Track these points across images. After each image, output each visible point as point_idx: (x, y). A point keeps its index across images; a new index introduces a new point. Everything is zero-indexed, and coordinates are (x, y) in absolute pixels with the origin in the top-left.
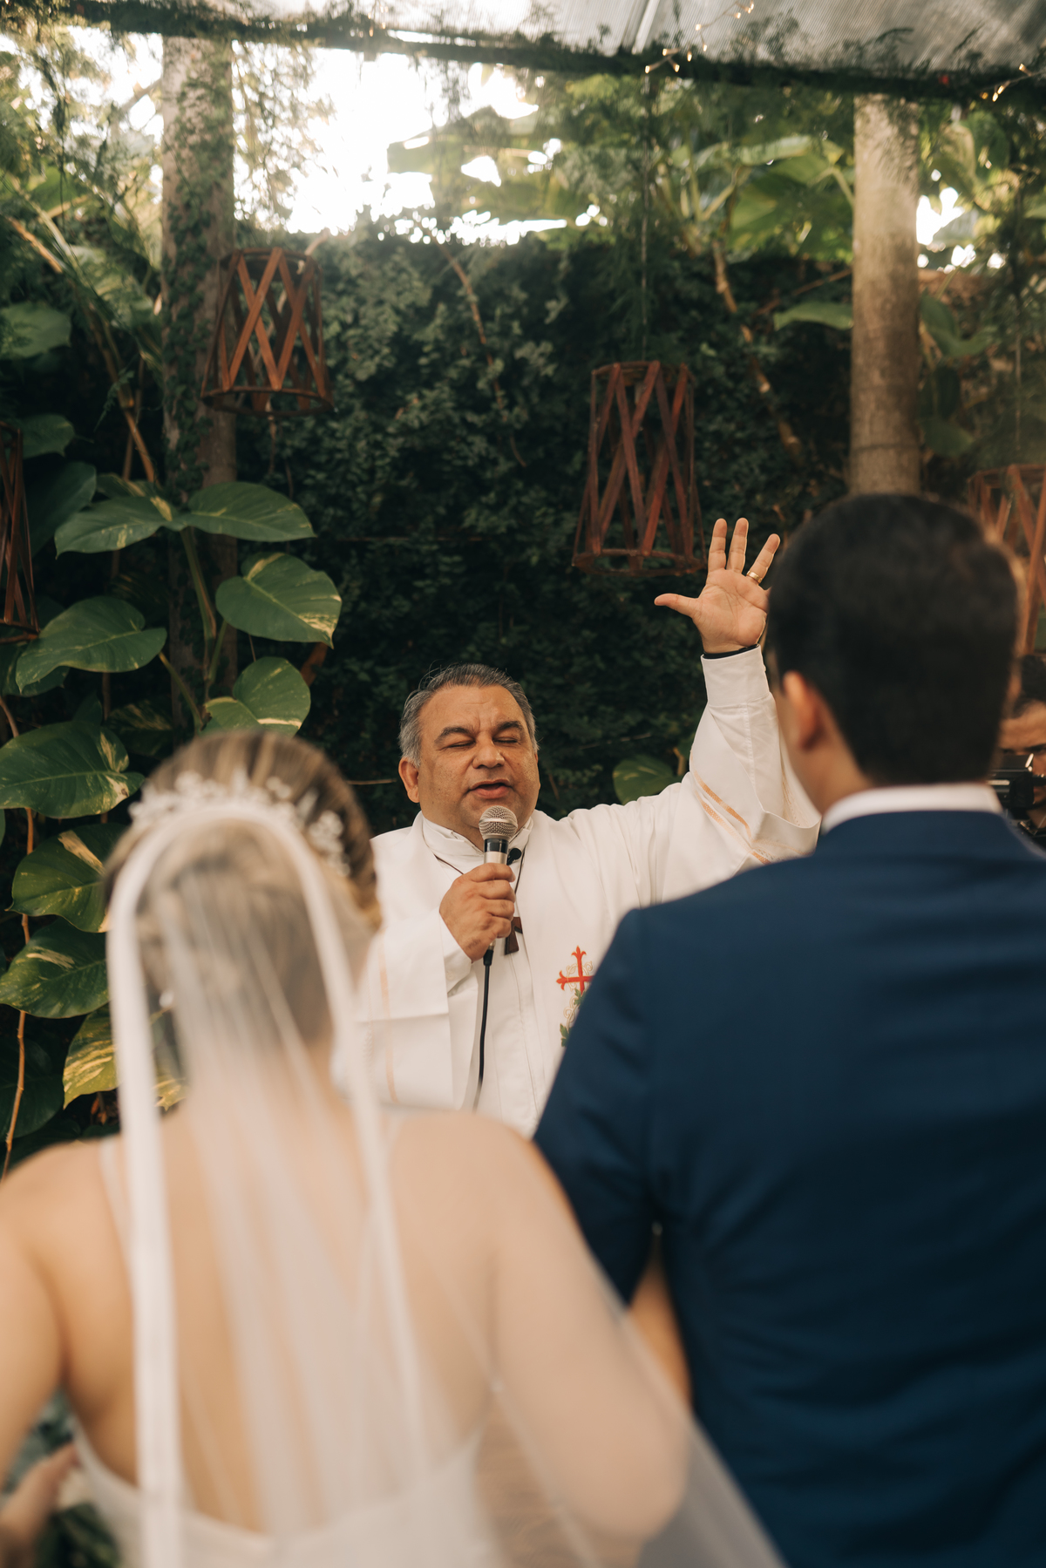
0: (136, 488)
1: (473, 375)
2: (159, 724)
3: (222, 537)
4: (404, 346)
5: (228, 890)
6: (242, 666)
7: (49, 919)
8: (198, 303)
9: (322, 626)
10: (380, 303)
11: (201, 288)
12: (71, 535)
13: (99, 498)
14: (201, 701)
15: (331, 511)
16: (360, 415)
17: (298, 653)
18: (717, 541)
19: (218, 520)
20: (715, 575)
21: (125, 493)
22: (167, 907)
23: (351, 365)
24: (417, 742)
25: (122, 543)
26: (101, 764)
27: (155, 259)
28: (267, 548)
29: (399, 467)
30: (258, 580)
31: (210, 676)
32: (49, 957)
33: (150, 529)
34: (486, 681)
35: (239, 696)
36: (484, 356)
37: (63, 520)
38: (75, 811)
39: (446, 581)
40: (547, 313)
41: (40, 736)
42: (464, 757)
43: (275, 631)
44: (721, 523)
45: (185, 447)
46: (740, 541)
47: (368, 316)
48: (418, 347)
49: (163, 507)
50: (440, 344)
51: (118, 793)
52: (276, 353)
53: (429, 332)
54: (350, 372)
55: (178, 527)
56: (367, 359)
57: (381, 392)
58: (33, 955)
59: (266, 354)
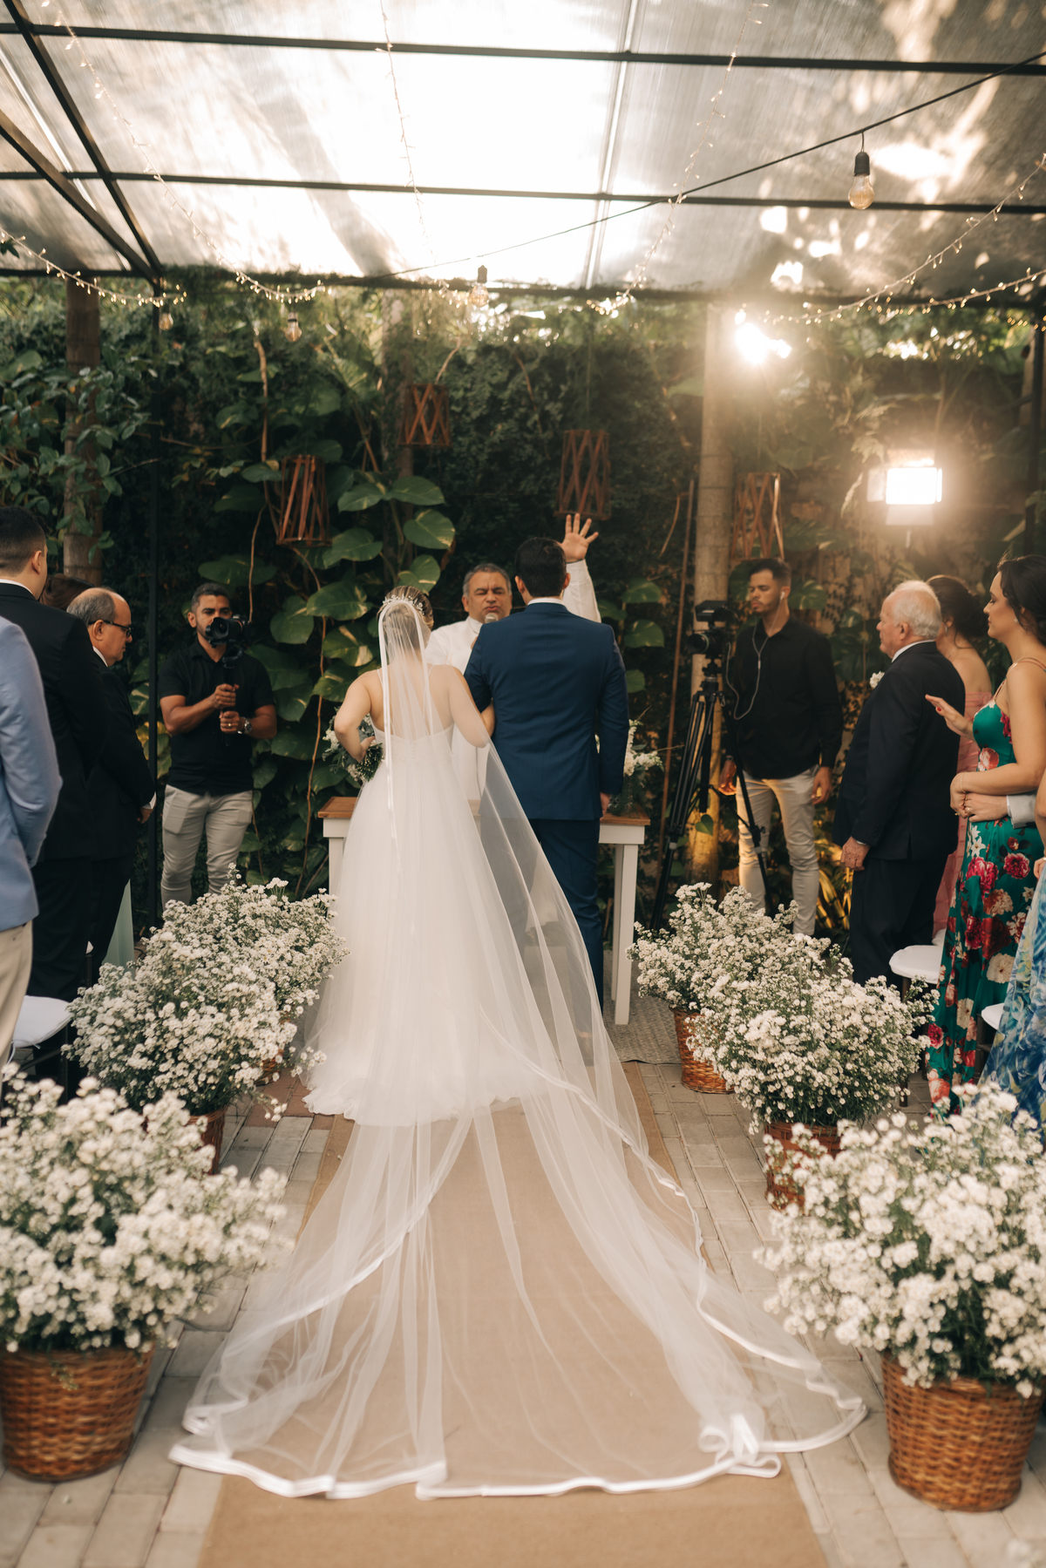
0: (369, 476)
1: (526, 417)
2: (378, 582)
3: (407, 503)
4: (494, 402)
5: (399, 616)
6: (414, 557)
7: (336, 660)
8: (396, 396)
9: (447, 542)
10: (483, 380)
11: (398, 389)
12: (345, 503)
13: (356, 483)
14: (396, 572)
15: (457, 482)
16: (474, 433)
17: (438, 554)
18: (568, 523)
19: (405, 494)
20: (568, 535)
21: (365, 480)
22: (388, 619)
23: (469, 409)
24: (468, 591)
25: (365, 506)
26: (355, 598)
27: (379, 361)
28: (425, 508)
29: (490, 461)
30: (421, 521)
31: (400, 561)
32: (334, 678)
33: (376, 499)
34: (493, 570)
35: (412, 571)
36: (531, 406)
37: (340, 495)
38: (346, 617)
39: (512, 515)
40: (560, 391)
41: (332, 587)
42: (483, 598)
43: (427, 544)
44: (569, 517)
45: (391, 460)
46: (577, 522)
47: (477, 386)
48: (500, 402)
49: (381, 487)
50: (511, 400)
51: (363, 610)
52: (429, 427)
53: (506, 395)
54: (468, 414)
55: (388, 498)
56: (476, 408)
57: (483, 424)
58: (327, 676)
59: (425, 429)
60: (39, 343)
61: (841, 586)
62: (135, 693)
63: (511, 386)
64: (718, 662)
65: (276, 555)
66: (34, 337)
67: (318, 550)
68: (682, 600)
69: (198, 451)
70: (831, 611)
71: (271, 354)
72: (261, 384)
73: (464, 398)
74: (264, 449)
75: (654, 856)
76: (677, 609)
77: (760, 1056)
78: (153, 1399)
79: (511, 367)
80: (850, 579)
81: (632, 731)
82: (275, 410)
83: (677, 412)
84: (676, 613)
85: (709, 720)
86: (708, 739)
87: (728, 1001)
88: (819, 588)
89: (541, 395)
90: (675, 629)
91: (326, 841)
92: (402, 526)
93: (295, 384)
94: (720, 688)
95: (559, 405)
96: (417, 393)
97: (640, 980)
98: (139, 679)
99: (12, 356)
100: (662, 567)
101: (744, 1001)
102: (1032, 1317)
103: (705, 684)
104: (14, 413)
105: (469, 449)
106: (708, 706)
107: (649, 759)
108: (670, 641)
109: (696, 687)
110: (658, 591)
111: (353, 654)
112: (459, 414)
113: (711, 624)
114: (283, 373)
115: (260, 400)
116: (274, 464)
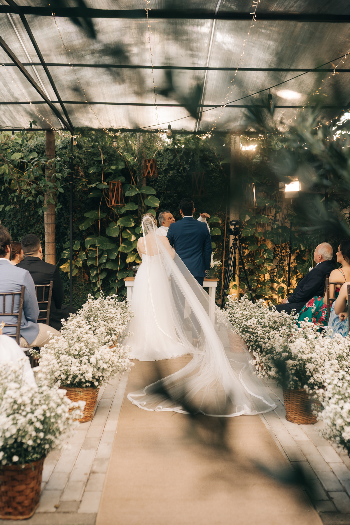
0: (133, 186)
1: (179, 169)
2: (136, 217)
3: (145, 194)
6: (148, 210)
7: (125, 240)
8: (141, 164)
9: (157, 205)
10: (166, 159)
11: (142, 161)
12: (127, 194)
13: (130, 188)
16: (163, 174)
17: (154, 208)
19: (144, 191)
21: (132, 188)
22: (145, 223)
23: (162, 167)
25: (133, 195)
26: (131, 221)
27: (136, 153)
28: (150, 195)
29: (168, 182)
30: (149, 199)
31: (143, 211)
32: (124, 245)
33: (136, 193)
36: (180, 166)
37: (126, 192)
38: (128, 227)
39: (175, 198)
40: (189, 161)
43: (152, 206)
45: (140, 182)
47: (164, 161)
48: (171, 165)
49: (137, 190)
50: (174, 164)
51: (133, 225)
52: (152, 171)
53: (173, 163)
54: (162, 169)
55: (140, 193)
56: (164, 167)
57: (166, 171)
58: (122, 245)
59: (150, 172)
60: (36, 150)
61: (273, 216)
62: (64, 252)
63: (174, 160)
64: (237, 237)
65: (106, 210)
66: (35, 148)
67: (119, 208)
68: (226, 221)
69: (84, 180)
70: (270, 224)
71: (104, 152)
72: (101, 161)
73: (160, 164)
74: (102, 179)
75: (220, 298)
76: (224, 224)
77: (251, 330)
78: (96, 410)
79: (174, 154)
80: (275, 214)
81: (213, 255)
82: (105, 168)
83: (223, 167)
84: (224, 225)
85: (235, 254)
86: (235, 260)
87: (242, 318)
88: (266, 217)
89: (183, 162)
90: (224, 230)
91: (126, 288)
92: (144, 201)
93: (111, 161)
94: (238, 245)
95: (189, 165)
96: (147, 162)
97: (218, 321)
98: (66, 248)
99: (28, 154)
100: (220, 212)
101: (246, 317)
102: (317, 368)
103: (233, 244)
104: (31, 170)
105: (162, 179)
106: (235, 249)
107: (218, 263)
108: (223, 233)
109: (231, 245)
110: (219, 219)
111: (131, 238)
112: (159, 168)
113: (235, 226)
114: (108, 157)
115: (101, 165)
116: (106, 183)
